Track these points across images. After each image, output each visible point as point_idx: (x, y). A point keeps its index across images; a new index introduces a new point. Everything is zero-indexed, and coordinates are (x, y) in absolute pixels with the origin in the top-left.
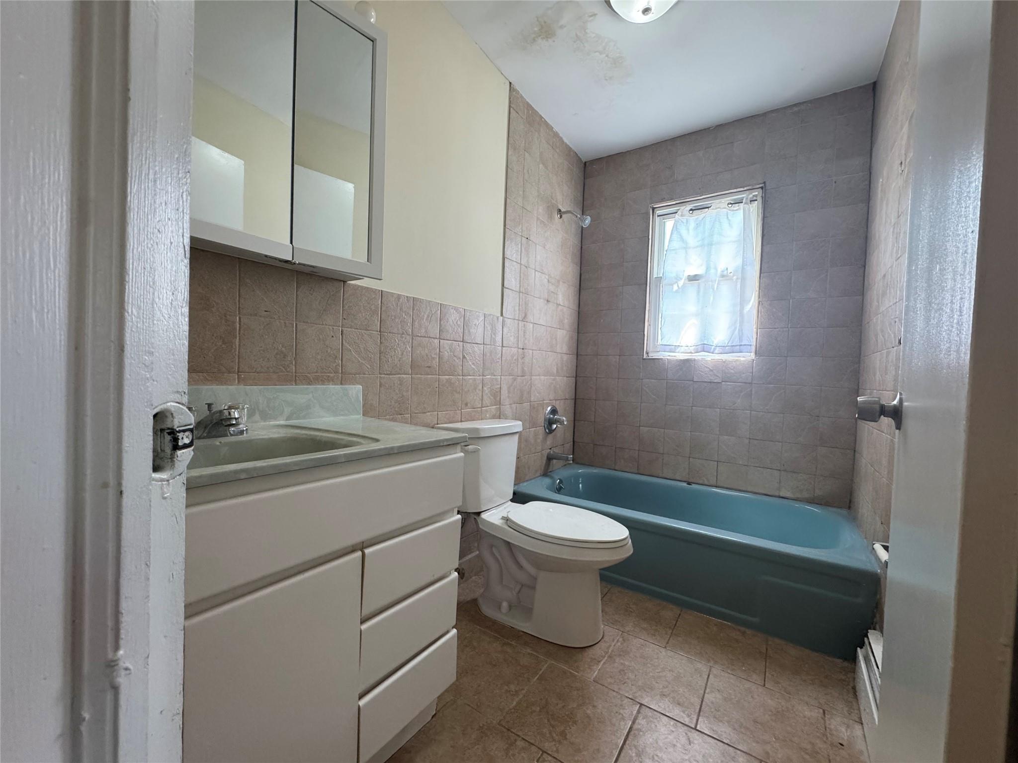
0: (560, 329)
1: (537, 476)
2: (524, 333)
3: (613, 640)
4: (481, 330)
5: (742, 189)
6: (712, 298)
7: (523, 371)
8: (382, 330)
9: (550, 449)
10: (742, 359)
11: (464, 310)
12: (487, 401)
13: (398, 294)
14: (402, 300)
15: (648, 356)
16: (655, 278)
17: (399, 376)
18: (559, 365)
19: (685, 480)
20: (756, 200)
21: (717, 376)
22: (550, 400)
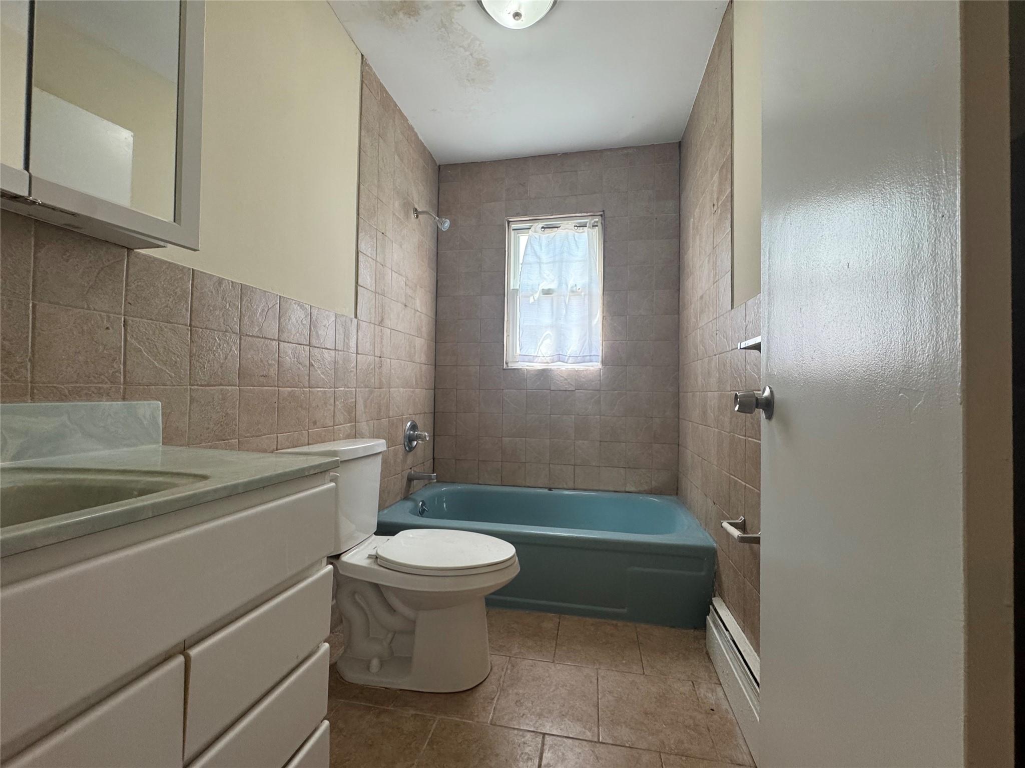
0: (418, 337)
1: (398, 500)
2: (382, 339)
3: (503, 670)
4: (331, 332)
5: (585, 214)
6: (564, 312)
7: (381, 382)
8: (193, 324)
9: (411, 469)
10: (592, 368)
11: (311, 306)
12: (340, 418)
13: (219, 278)
14: (226, 286)
15: (508, 367)
16: (513, 289)
17: (222, 387)
18: (418, 376)
19: (547, 486)
20: (597, 226)
21: (571, 384)
22: (410, 415)
